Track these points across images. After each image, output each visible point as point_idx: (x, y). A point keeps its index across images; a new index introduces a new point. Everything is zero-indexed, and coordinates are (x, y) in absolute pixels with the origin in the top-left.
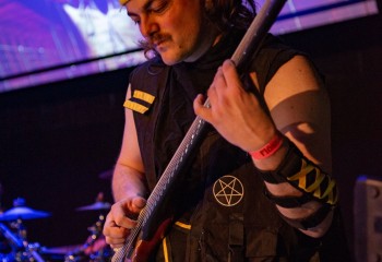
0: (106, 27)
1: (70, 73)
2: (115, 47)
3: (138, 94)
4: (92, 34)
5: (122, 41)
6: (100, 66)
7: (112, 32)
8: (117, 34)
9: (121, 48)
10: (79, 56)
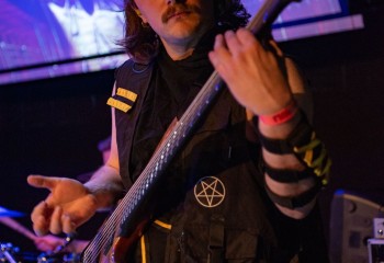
0: (91, 28)
1: (52, 72)
2: (99, 48)
3: (122, 92)
4: (77, 34)
5: (106, 43)
6: (83, 67)
7: (96, 32)
8: (101, 35)
9: (105, 50)
10: (62, 56)
